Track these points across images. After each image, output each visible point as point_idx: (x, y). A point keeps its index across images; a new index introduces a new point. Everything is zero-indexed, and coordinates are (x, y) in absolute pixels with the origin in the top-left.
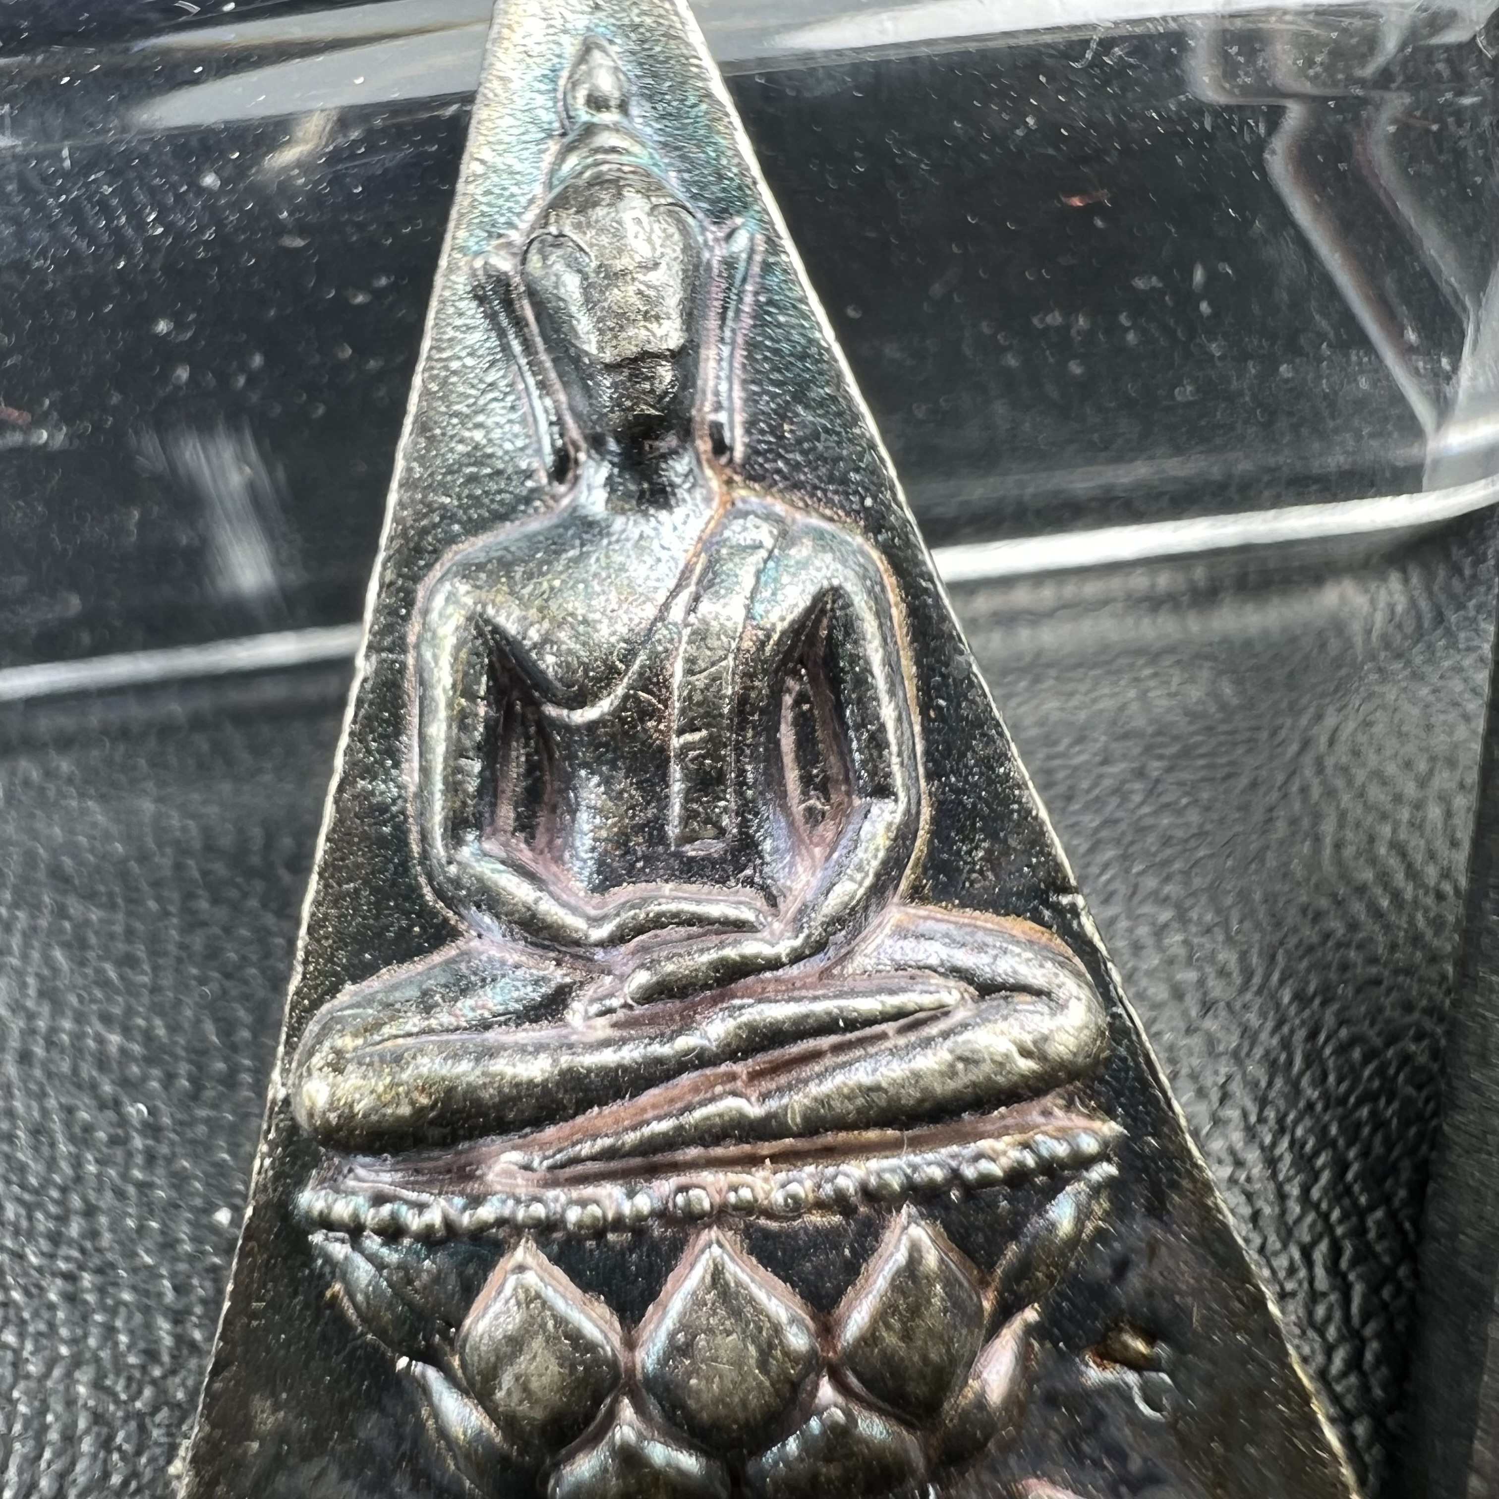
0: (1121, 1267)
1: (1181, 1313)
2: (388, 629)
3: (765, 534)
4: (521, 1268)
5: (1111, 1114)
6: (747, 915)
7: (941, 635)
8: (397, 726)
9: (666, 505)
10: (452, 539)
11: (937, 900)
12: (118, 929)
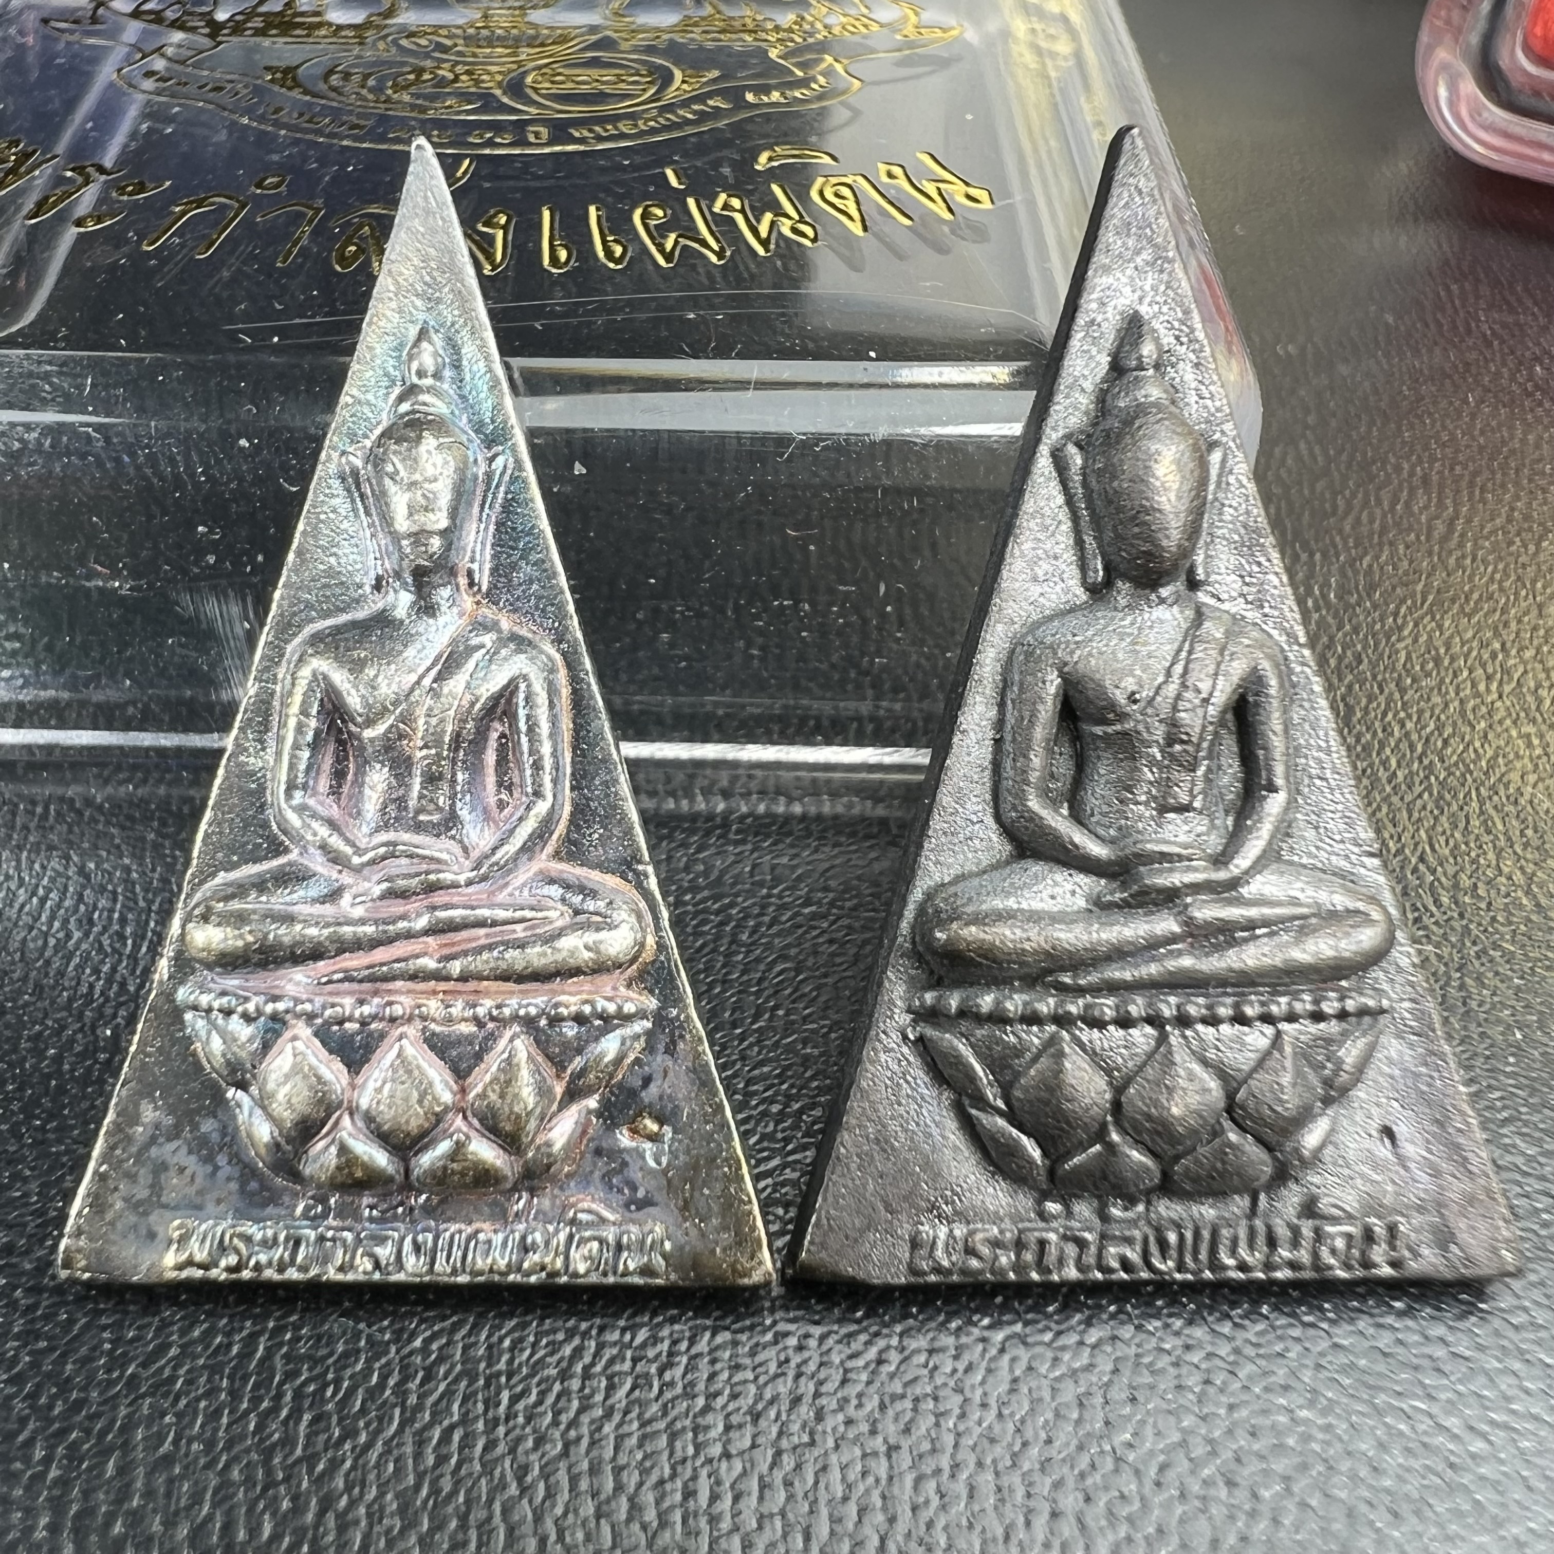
0: (647, 1081)
1: (676, 1111)
2: (267, 669)
3: (488, 639)
4: (295, 1038)
5: (651, 992)
6: (448, 857)
7: (588, 707)
8: (265, 727)
9: (433, 616)
10: (312, 620)
11: (569, 861)
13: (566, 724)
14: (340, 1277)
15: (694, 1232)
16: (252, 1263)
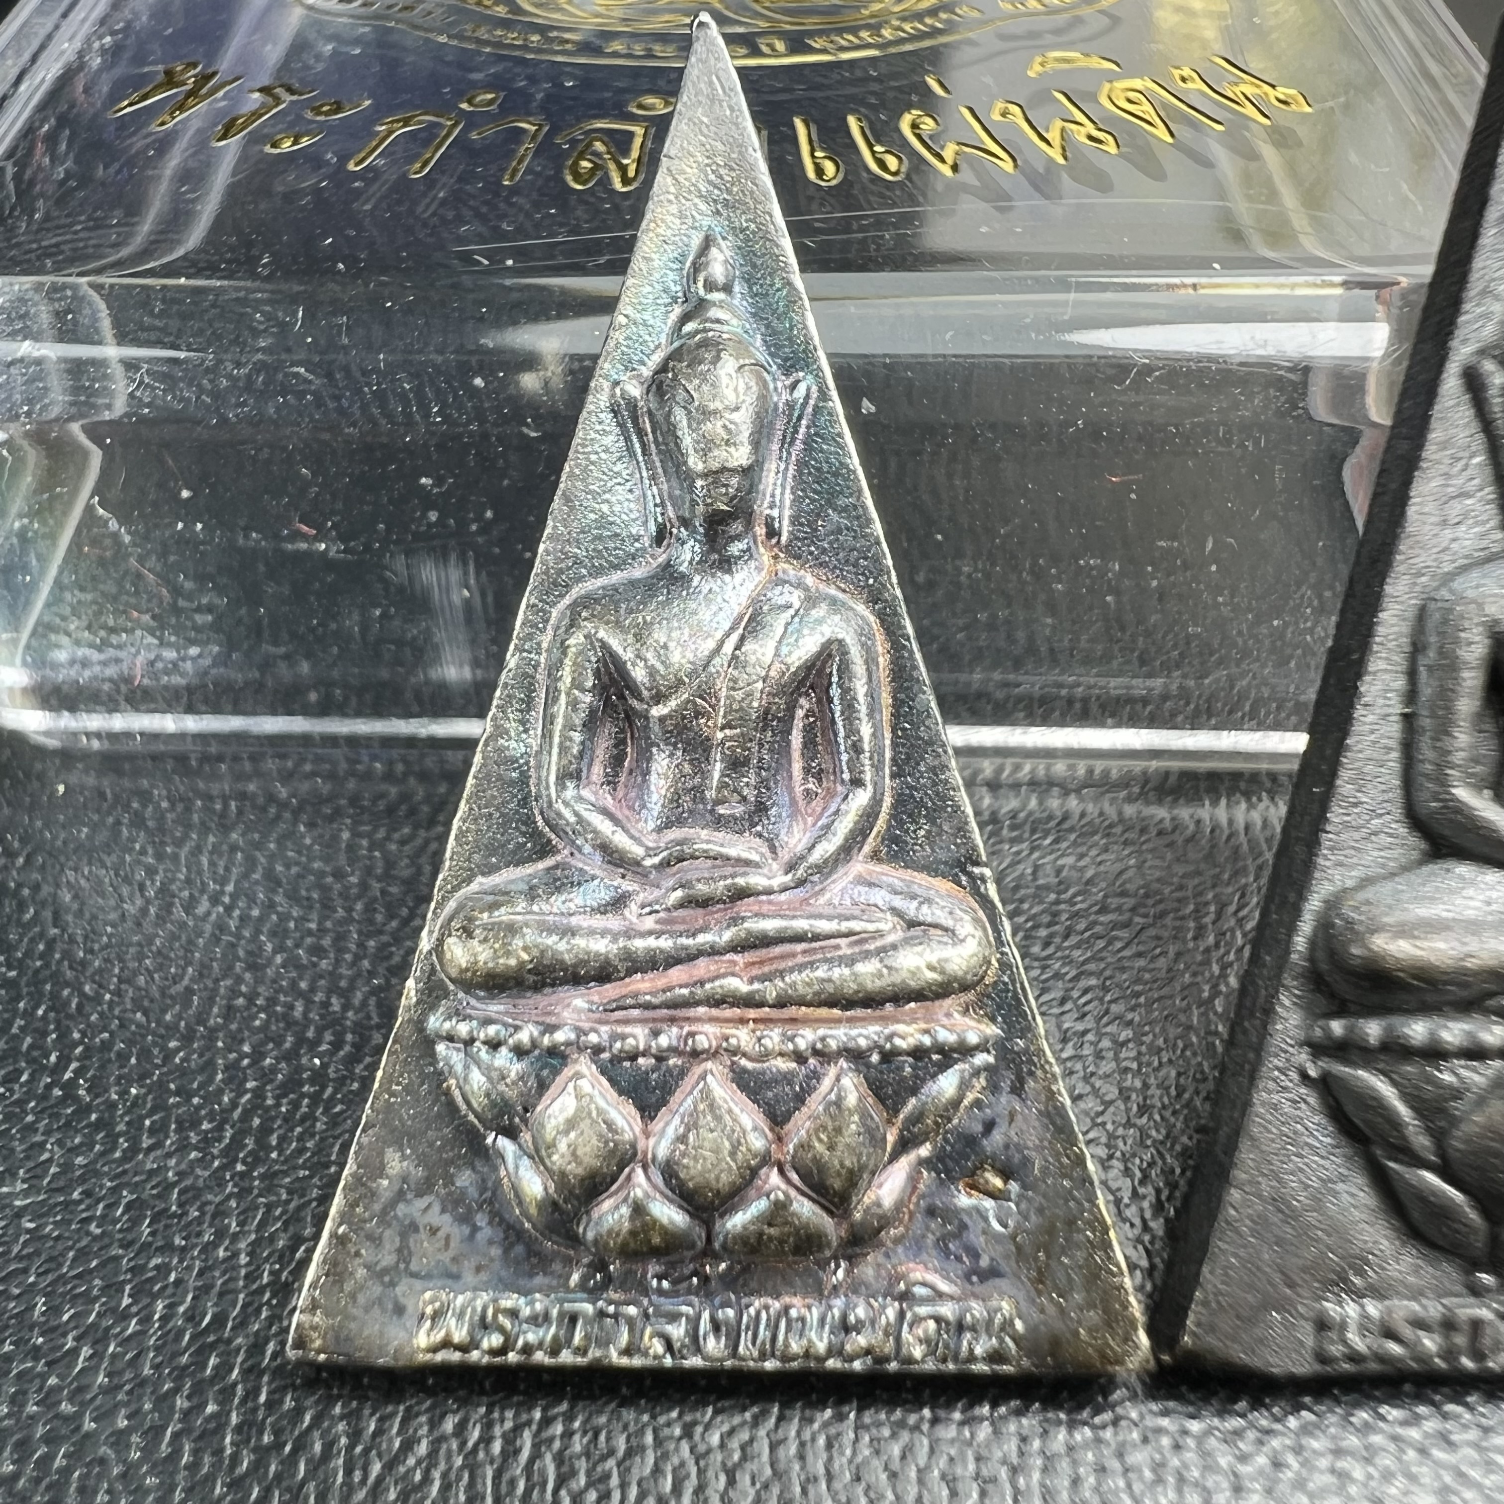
0: (989, 1126)
1: (1026, 1162)
2: (530, 637)
3: (795, 598)
4: (577, 1076)
5: (993, 1020)
6: (755, 857)
7: (911, 678)
8: (529, 704)
9: (729, 571)
10: (580, 579)
11: (889, 862)
13: (886, 698)
14: (625, 1361)
15: (1051, 1310)
16: (520, 1343)
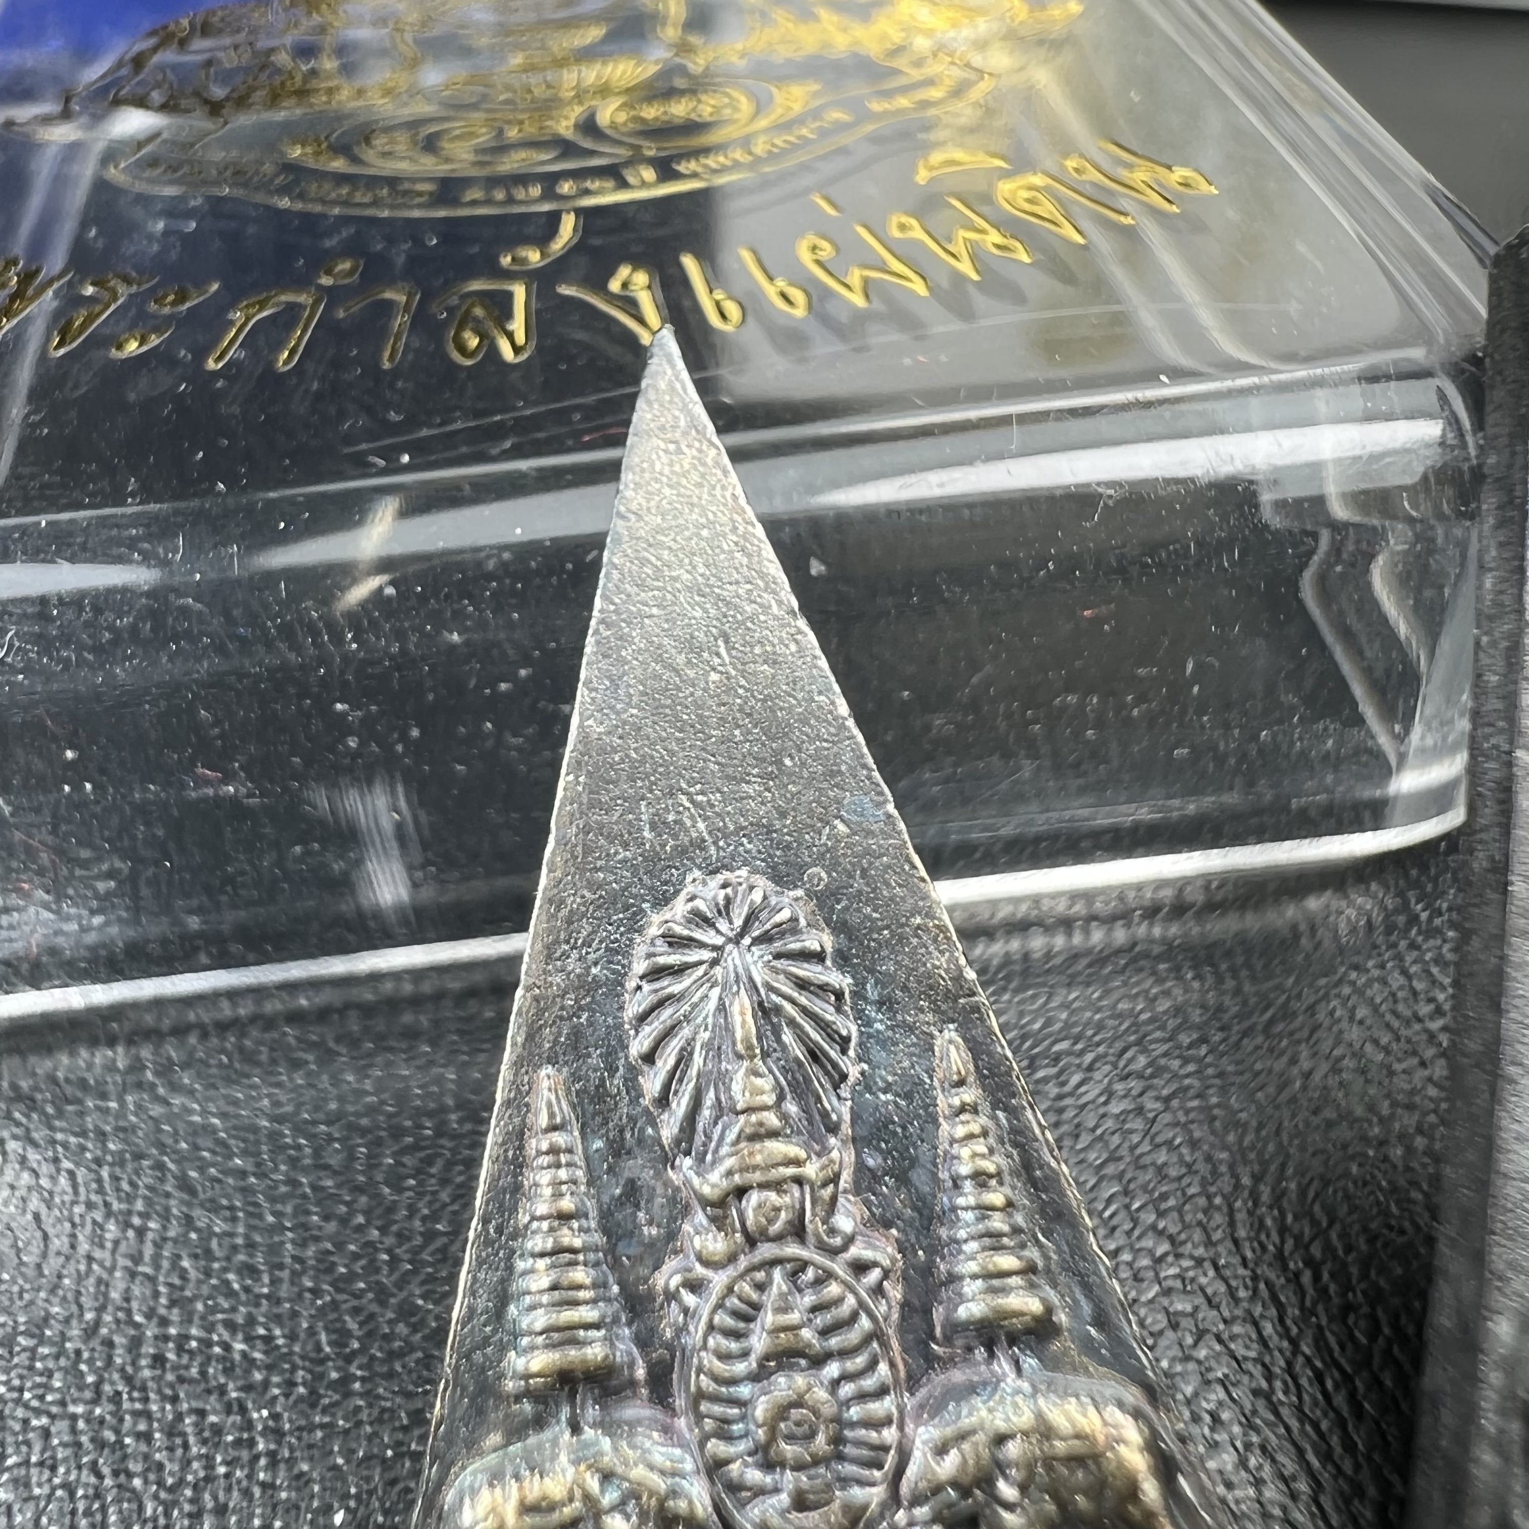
12: (240, 1241)
